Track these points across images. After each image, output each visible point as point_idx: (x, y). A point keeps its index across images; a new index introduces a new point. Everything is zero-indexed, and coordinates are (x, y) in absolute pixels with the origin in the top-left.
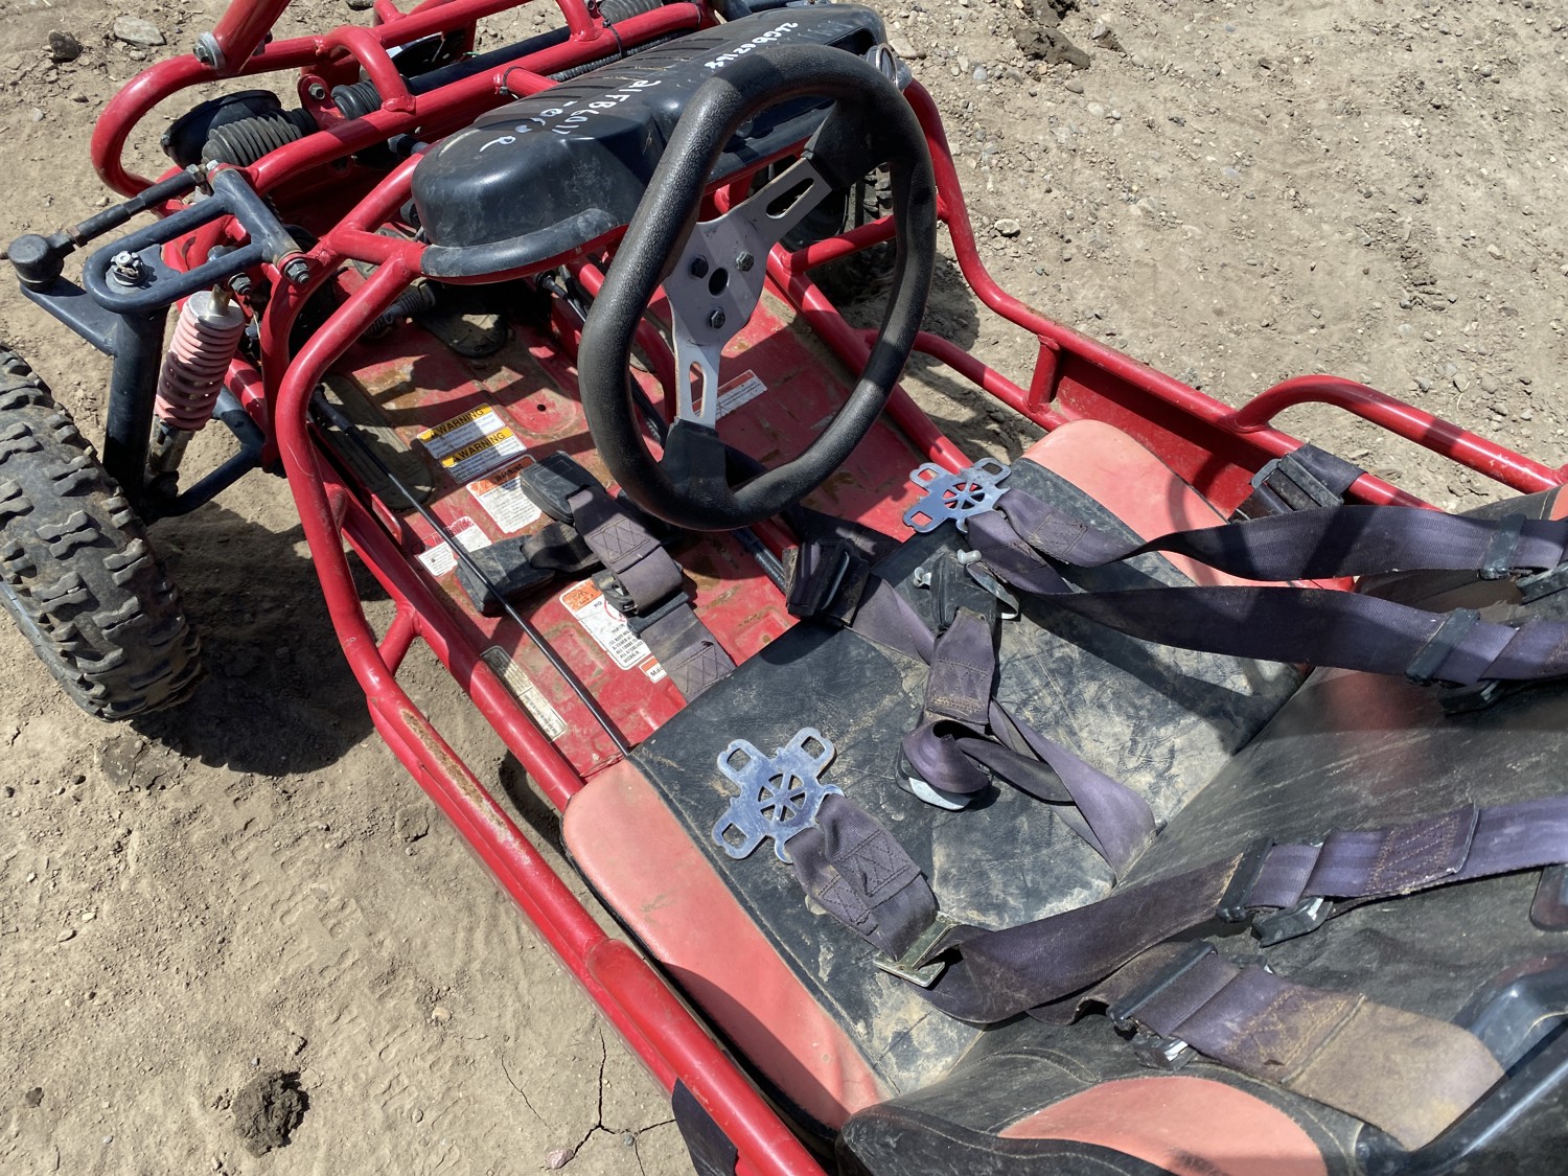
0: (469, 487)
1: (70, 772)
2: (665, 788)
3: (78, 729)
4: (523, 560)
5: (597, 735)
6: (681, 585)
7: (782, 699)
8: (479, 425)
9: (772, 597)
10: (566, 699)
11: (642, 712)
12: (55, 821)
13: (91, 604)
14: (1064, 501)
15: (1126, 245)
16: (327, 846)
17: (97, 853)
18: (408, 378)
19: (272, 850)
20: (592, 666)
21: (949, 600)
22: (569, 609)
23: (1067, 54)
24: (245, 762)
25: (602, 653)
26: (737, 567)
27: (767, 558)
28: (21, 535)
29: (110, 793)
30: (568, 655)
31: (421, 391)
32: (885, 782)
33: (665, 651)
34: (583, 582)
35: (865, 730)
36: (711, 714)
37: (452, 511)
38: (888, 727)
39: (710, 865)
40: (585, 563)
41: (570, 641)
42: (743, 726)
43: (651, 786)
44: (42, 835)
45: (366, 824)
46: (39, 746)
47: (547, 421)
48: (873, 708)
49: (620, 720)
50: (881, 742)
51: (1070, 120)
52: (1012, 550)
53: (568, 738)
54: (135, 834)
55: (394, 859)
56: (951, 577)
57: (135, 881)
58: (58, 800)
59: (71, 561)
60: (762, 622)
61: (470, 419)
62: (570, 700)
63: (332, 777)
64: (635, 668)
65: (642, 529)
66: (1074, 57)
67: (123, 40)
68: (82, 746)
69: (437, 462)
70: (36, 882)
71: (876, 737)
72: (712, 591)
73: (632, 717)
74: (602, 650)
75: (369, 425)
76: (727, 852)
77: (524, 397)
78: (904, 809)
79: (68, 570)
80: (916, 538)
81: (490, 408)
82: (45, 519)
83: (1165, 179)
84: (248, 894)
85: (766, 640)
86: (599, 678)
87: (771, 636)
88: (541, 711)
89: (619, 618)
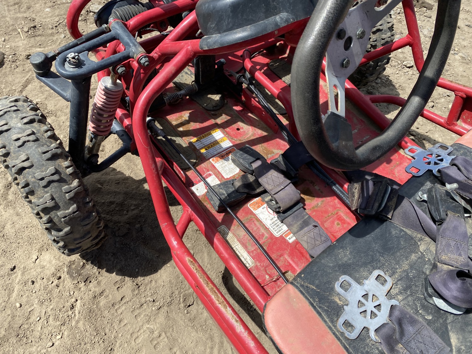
0: (211, 160)
1: (56, 275)
2: (311, 300)
3: (60, 257)
4: (234, 189)
5: (267, 266)
6: (300, 199)
7: (362, 255)
8: (215, 136)
9: (339, 206)
10: (253, 249)
11: (286, 257)
12: (49, 295)
13: (56, 207)
15: (456, 70)
16: (153, 309)
17: (64, 309)
18: (187, 119)
19: (132, 310)
20: (263, 235)
21: (442, 207)
22: (252, 210)
23: (424, 5)
24: (122, 272)
25: (267, 229)
26: (322, 192)
27: (337, 188)
28: (28, 177)
29: (70, 284)
30: (252, 230)
31: (192, 124)
32: (419, 299)
33: (295, 229)
34: (257, 199)
35: (404, 271)
36: (328, 262)
37: (204, 170)
38: (416, 269)
39: (339, 343)
40: (259, 190)
41: (253, 223)
42: (346, 269)
43: (304, 299)
44: (43, 301)
45: (169, 300)
46: (45, 264)
47: (240, 134)
48: (407, 260)
49: (277, 260)
50: (414, 278)
51: (427, 27)
52: (465, 184)
53: (255, 267)
54: (79, 301)
55: (180, 315)
56: (441, 196)
57: (77, 322)
58: (50, 286)
59: (48, 188)
60: (335, 216)
61: (211, 134)
62: (255, 250)
63: (156, 279)
64: (281, 236)
65: (283, 176)
66: (426, 5)
67: (93, 12)
68: (61, 264)
69: (198, 151)
70: (40, 321)
71: (411, 275)
72: (312, 203)
73: (282, 258)
74: (266, 228)
75: (173, 136)
76: (346, 335)
77: (231, 125)
78: (431, 313)
79: (47, 192)
80: (414, 178)
81: (218, 130)
82: (38, 170)
83: (467, 46)
84: (121, 329)
85: (338, 224)
86: (267, 240)
87: (340, 223)
88: (243, 254)
89: (273, 214)
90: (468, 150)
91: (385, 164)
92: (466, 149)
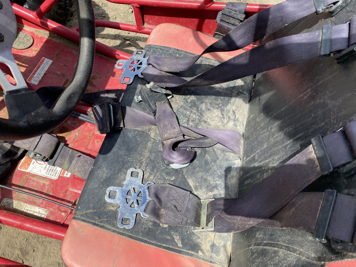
2: (93, 221)
5: (59, 206)
6: (59, 141)
9: (92, 128)
10: (41, 201)
11: (71, 189)
14: (166, 53)
20: (44, 185)
21: (151, 102)
22: (24, 170)
26: (75, 124)
27: (83, 117)
30: (33, 186)
32: (163, 170)
33: (66, 166)
34: (24, 159)
35: (148, 158)
38: (154, 152)
39: (124, 237)
40: (20, 153)
41: (31, 181)
43: (88, 224)
48: (146, 149)
49: (64, 196)
50: (155, 158)
52: (160, 76)
53: (50, 214)
56: (148, 94)
60: (93, 137)
62: (43, 201)
64: (60, 177)
71: (152, 158)
72: (71, 136)
73: (68, 193)
74: (44, 177)
76: (127, 228)
78: (173, 175)
80: (129, 87)
85: (98, 142)
86: (49, 187)
87: (99, 140)
88: (35, 211)
89: (44, 163)
90: (155, 48)
91: (111, 77)
92: (153, 47)
